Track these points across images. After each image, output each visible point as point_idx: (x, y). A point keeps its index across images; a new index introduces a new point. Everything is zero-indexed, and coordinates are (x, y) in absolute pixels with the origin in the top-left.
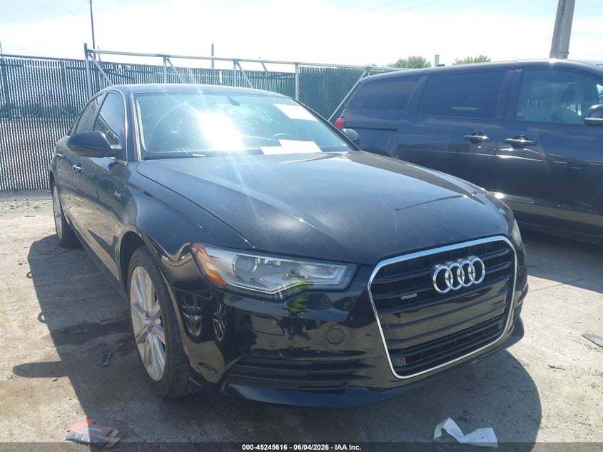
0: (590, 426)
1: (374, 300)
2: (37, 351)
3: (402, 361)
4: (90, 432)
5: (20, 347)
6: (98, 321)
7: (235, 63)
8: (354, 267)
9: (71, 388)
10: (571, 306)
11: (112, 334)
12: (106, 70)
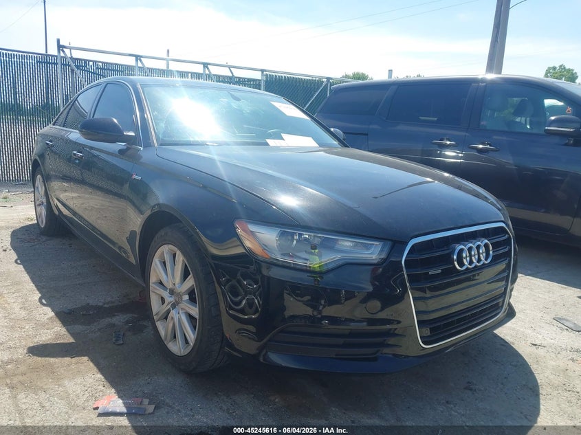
0: (578, 393)
1: (408, 275)
2: (46, 331)
3: (427, 332)
4: (125, 404)
5: (27, 327)
6: (101, 304)
7: (204, 67)
8: (389, 243)
9: (92, 365)
10: (537, 295)
11: (117, 315)
12: (77, 66)
